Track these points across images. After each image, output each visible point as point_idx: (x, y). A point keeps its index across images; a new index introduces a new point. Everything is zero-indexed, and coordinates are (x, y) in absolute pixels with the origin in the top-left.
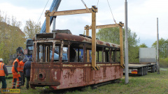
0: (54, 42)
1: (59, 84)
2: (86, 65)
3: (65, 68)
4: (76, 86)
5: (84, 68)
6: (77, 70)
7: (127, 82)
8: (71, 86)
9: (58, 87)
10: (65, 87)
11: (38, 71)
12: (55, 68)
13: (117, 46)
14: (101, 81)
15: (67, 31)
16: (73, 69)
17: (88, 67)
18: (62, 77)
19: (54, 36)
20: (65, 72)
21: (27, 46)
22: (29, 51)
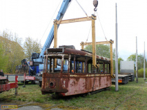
0: (63, 55)
1: (67, 91)
2: (87, 75)
3: (72, 78)
4: (80, 93)
5: (86, 78)
6: (81, 80)
7: (117, 89)
8: (76, 93)
9: (66, 94)
10: (71, 94)
11: (49, 80)
12: (64, 78)
13: (108, 59)
14: (97, 89)
15: (72, 47)
16: (77, 79)
17: (88, 77)
18: (69, 85)
19: (63, 51)
20: (71, 81)
21: (33, 58)
22: (34, 62)
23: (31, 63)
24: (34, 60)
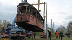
0: (27, 6)
2: (37, 18)
4: (34, 25)
8: (33, 24)
16: (33, 18)
18: (30, 19)
19: (27, 4)
21: (8, 26)
22: (8, 28)
23: (7, 28)
24: (9, 27)
